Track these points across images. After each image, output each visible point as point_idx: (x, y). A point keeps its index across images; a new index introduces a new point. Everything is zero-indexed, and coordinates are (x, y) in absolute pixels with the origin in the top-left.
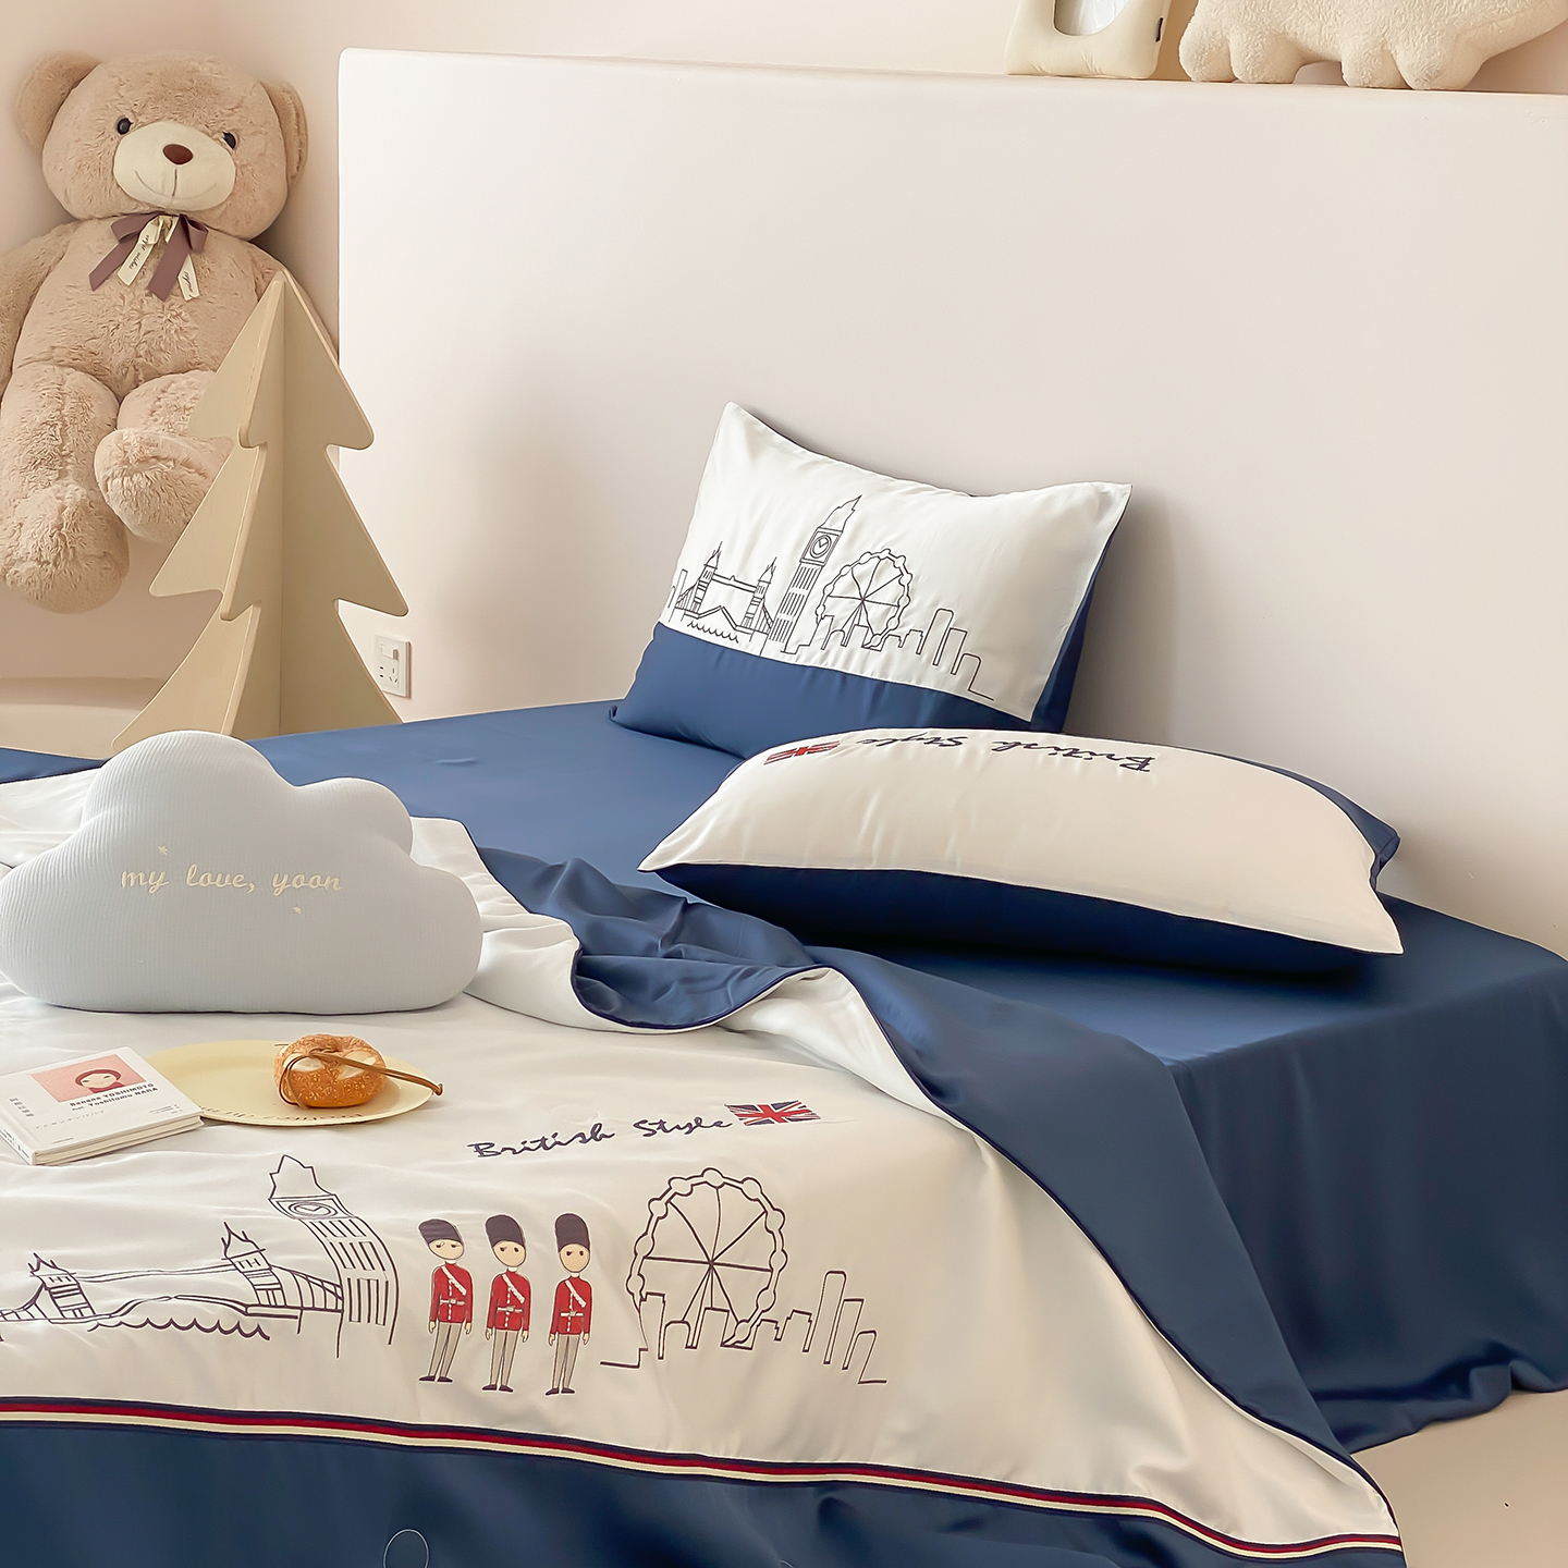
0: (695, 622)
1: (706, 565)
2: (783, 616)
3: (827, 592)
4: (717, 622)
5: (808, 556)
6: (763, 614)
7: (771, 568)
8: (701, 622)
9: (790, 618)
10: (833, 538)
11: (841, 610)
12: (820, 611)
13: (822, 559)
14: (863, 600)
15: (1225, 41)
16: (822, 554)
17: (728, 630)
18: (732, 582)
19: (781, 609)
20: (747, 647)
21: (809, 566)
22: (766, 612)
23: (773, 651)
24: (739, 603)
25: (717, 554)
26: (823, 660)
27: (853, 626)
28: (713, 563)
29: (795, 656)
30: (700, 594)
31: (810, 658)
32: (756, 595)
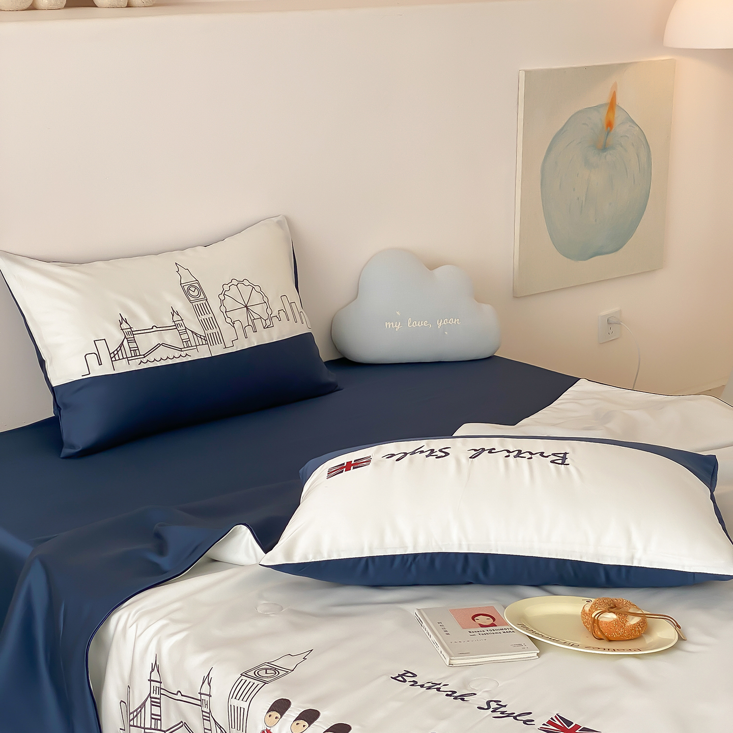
0: (145, 360)
1: (122, 329)
2: (210, 331)
3: (223, 309)
4: (162, 353)
5: (192, 299)
6: (195, 336)
7: (174, 312)
9: (215, 330)
10: (196, 285)
11: (240, 315)
12: (229, 320)
13: (202, 296)
14: (246, 306)
16: (199, 295)
17: (177, 354)
18: (155, 329)
20: (198, 356)
21: (199, 303)
22: (196, 334)
23: (218, 350)
24: (170, 337)
25: (123, 320)
26: (250, 343)
27: (253, 321)
28: (124, 326)
29: (234, 347)
30: (133, 345)
31: (243, 344)
32: (180, 328)
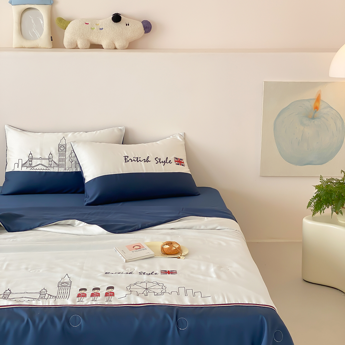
0: (33, 168)
1: (29, 157)
2: (61, 163)
3: (70, 156)
4: (40, 167)
5: (60, 150)
6: (54, 163)
7: (51, 154)
8: (35, 168)
9: (63, 163)
12: (71, 160)
15: (76, 41)
16: (64, 149)
17: (45, 168)
18: (40, 158)
19: (59, 161)
20: (53, 171)
21: (62, 152)
24: (45, 162)
25: (30, 154)
26: (77, 169)
28: (31, 156)
29: (69, 170)
30: (30, 163)
31: (73, 170)
32: (50, 160)
